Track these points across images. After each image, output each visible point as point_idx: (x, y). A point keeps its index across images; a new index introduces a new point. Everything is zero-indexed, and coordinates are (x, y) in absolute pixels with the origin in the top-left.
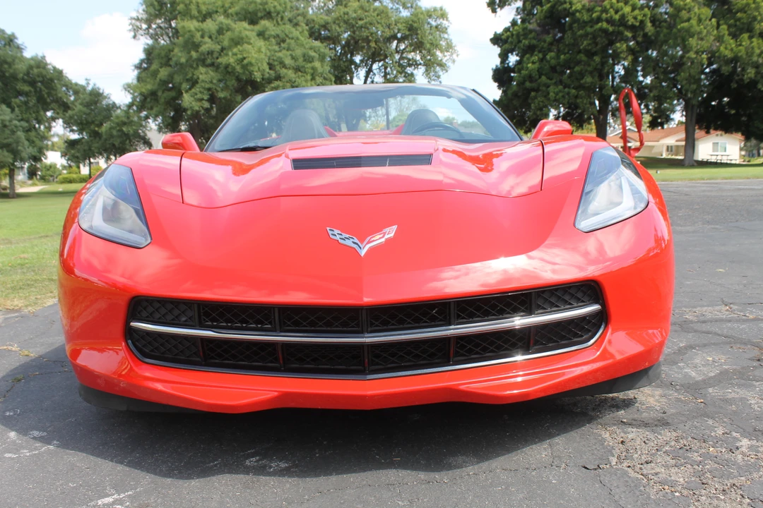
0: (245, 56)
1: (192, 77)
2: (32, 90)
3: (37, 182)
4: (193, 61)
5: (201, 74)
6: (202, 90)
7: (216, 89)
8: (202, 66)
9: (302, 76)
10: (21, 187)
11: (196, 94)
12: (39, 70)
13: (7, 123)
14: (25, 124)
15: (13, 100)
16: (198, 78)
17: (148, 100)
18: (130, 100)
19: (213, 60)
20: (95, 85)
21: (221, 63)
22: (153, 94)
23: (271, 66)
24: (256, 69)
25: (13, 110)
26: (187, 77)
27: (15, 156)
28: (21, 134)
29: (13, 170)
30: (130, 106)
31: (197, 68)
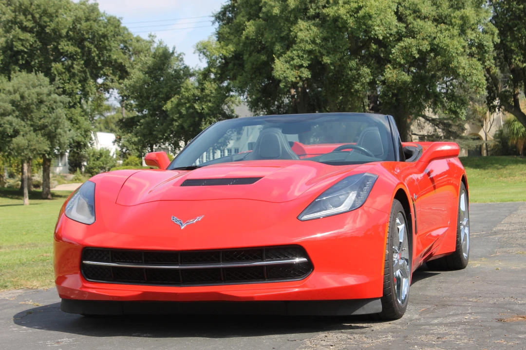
0: (361, 4)
1: (288, 35)
2: (79, 50)
3: (81, 177)
4: (290, 12)
5: (301, 30)
6: (301, 54)
7: (319, 52)
8: (302, 19)
9: (446, 30)
10: (60, 183)
11: (293, 59)
12: (88, 23)
13: (45, 98)
14: (66, 99)
15: (53, 65)
16: (296, 37)
17: (231, 66)
18: (206, 65)
19: (317, 11)
20: (161, 43)
21: (328, 15)
22: (237, 57)
23: (400, 18)
24: (379, 22)
25: (52, 80)
26: (282, 35)
27: (52, 142)
28: (61, 112)
29: (49, 160)
30: (205, 74)
31: (295, 22)
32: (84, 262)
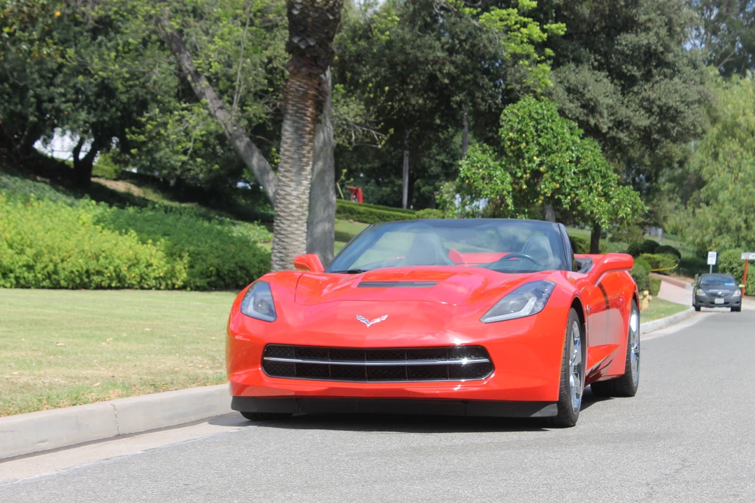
32: (265, 358)
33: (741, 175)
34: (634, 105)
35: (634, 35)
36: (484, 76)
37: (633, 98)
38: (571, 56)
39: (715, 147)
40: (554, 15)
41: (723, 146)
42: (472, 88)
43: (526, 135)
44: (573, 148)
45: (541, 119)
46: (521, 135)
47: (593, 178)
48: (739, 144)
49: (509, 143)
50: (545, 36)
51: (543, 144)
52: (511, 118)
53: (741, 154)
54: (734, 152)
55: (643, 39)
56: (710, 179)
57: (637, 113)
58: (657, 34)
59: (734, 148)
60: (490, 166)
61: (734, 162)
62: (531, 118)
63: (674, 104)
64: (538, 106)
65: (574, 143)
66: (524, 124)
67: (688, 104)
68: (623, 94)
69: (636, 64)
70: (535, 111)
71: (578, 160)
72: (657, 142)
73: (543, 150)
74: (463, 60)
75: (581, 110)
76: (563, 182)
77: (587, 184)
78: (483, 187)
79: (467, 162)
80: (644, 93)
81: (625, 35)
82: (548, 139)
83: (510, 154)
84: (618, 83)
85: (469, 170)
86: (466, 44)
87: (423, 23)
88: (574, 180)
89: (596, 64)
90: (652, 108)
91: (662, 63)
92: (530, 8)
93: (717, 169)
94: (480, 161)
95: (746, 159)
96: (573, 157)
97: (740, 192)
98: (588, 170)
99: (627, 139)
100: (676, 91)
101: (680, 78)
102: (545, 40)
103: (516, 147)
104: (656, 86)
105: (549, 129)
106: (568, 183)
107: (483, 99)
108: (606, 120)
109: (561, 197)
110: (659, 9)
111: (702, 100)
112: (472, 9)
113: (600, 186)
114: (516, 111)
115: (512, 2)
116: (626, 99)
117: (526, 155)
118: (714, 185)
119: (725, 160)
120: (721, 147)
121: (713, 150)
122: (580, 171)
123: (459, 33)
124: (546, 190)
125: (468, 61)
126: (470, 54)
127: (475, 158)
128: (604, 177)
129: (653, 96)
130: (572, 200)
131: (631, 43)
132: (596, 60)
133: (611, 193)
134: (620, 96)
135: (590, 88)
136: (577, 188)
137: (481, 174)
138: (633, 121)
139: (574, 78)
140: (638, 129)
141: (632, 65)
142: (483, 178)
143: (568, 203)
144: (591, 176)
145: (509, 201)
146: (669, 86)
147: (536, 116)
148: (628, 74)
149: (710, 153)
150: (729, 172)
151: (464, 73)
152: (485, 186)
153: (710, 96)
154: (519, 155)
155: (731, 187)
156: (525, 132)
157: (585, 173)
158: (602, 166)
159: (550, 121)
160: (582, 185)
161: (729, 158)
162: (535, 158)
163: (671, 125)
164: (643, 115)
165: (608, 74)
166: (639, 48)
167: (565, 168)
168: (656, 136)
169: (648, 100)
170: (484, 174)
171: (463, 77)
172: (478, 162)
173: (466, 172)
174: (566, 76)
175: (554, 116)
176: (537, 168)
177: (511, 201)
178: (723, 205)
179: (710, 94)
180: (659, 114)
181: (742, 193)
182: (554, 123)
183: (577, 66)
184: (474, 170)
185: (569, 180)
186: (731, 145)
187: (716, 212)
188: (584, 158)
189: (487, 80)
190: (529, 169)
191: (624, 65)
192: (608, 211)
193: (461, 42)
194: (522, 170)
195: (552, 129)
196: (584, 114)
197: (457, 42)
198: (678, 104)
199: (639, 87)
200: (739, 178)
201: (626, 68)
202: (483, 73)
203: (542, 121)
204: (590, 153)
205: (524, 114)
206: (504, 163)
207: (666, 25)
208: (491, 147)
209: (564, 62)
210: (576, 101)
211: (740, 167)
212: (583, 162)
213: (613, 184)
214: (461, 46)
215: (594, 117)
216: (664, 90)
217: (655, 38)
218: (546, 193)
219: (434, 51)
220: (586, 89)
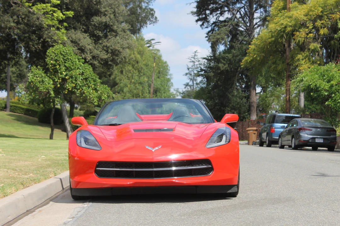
32: (97, 169)
33: (133, 81)
34: (100, 49)
35: (99, 18)
36: (33, 35)
37: (99, 46)
38: (72, 26)
39: (121, 68)
40: (65, 7)
41: (125, 68)
42: (28, 40)
43: (59, 62)
44: (80, 68)
45: (66, 55)
46: (57, 62)
47: (90, 82)
48: (132, 67)
49: (51, 66)
50: (64, 17)
51: (67, 66)
52: (52, 54)
53: (133, 71)
54: (130, 70)
55: (104, 19)
56: (120, 82)
57: (102, 52)
58: (109, 17)
59: (130, 69)
60: (42, 76)
61: (130, 75)
62: (62, 54)
63: (118, 49)
64: (64, 49)
65: (81, 65)
66: (58, 57)
67: (123, 49)
68: (95, 44)
69: (101, 31)
70: (62, 51)
71: (83, 74)
72: (110, 65)
73: (67, 69)
74: (24, 28)
75: (78, 51)
76: (77, 84)
77: (87, 84)
78: (40, 86)
79: (32, 74)
80: (104, 44)
81: (96, 17)
82: (69, 64)
83: (51, 71)
84: (93, 39)
85: (33, 78)
86: (25, 20)
87: (4, 10)
88: (81, 83)
89: (83, 30)
90: (108, 50)
91: (112, 30)
92: (57, 4)
93: (123, 78)
94: (38, 74)
95: (135, 73)
96: (80, 72)
97: (133, 88)
98: (88, 78)
99: (98, 64)
100: (118, 43)
101: (119, 37)
102: (64, 19)
103: (54, 68)
104: (109, 40)
105: (70, 59)
106: (79, 84)
107: (33, 46)
108: (89, 55)
109: (76, 90)
110: (110, 6)
111: (129, 47)
112: (29, 4)
113: (93, 85)
114: (54, 51)
115: (46, 1)
116: (97, 46)
117: (59, 71)
118: (122, 85)
119: (126, 74)
120: (124, 68)
121: (121, 69)
122: (83, 79)
123: (21, 15)
124: (69, 87)
125: (26, 28)
126: (27, 25)
127: (36, 73)
128: (94, 81)
129: (108, 45)
130: (81, 91)
131: (98, 21)
132: (83, 28)
133: (98, 88)
134: (94, 45)
135: (82, 41)
136: (82, 86)
137: (39, 80)
138: (100, 56)
139: (74, 36)
140: (102, 59)
141: (99, 31)
142: (40, 82)
143: (79, 93)
144: (89, 80)
145: (52, 93)
146: (115, 40)
147: (63, 53)
148: (97, 35)
149: (119, 71)
150: (128, 79)
151: (24, 33)
152: (40, 85)
153: (133, 45)
154: (56, 72)
155: (129, 86)
156: (59, 61)
157: (86, 79)
158: (94, 76)
159: (70, 55)
160: (85, 85)
161: (127, 73)
162: (63, 72)
163: (116, 58)
164: (104, 53)
165: (89, 35)
166: (102, 23)
167: (77, 77)
168: (110, 63)
169: (106, 46)
170: (40, 80)
171: (23, 35)
172: (37, 75)
173: (32, 79)
174: (71, 35)
175: (71, 53)
176: (64, 77)
177: (53, 92)
178: (126, 94)
179: (133, 44)
180: (111, 53)
181: (134, 88)
182: (72, 56)
183: (75, 31)
184: (35, 78)
185: (79, 83)
186: (129, 67)
187: (123, 97)
188: (85, 73)
189: (34, 37)
190: (61, 77)
191: (95, 31)
192: (97, 96)
193: (22, 19)
194: (58, 78)
195: (71, 59)
196: (80, 53)
197: (21, 19)
198: (120, 48)
199: (102, 41)
200: (132, 82)
201: (96, 32)
202: (33, 33)
203: (66, 56)
204: (88, 70)
205: (58, 52)
206: (48, 75)
207: (113, 13)
208: (42, 67)
209: (69, 29)
210: (75, 47)
211: (132, 77)
212: (85, 74)
213: (99, 85)
214: (22, 21)
215: (84, 54)
216: (113, 42)
217: (109, 19)
218: (69, 89)
219: (10, 23)
220: (80, 41)
